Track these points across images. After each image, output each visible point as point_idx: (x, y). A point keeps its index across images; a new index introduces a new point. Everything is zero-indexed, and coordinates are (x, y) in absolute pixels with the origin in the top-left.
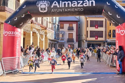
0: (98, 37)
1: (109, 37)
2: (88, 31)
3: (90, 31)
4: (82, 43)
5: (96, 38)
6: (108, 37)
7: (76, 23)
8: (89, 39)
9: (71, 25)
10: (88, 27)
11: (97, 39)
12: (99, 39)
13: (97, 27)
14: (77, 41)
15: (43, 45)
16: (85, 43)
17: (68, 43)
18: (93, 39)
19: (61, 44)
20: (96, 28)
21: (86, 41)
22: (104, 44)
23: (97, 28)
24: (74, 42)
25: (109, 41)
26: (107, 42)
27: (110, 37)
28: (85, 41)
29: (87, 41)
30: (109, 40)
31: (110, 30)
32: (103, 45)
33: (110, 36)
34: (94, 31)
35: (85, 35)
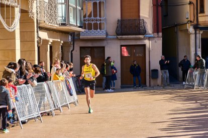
4: (181, 37)
14: (156, 30)
15: (14, 51)
16: (192, 37)
17: (121, 39)
19: (89, 44)
21: (196, 27)
28: (191, 30)
29: (201, 29)
35: (190, 3)
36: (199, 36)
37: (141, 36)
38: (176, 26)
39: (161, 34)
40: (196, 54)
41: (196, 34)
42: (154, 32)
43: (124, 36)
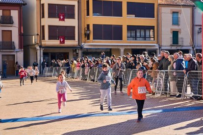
0: (64, 39)
1: (86, 38)
2: (43, 26)
3: (49, 26)
4: (31, 52)
5: (62, 40)
6: (83, 38)
7: (18, 8)
8: (48, 42)
9: (7, 13)
10: (43, 17)
11: (63, 42)
12: (68, 43)
13: (62, 17)
14: (20, 47)
16: (39, 52)
17: (2, 52)
18: (56, 43)
20: (60, 20)
21: (41, 47)
22: (75, 53)
23: (63, 20)
24: (14, 49)
25: (85, 47)
26: (81, 48)
27: (88, 38)
28: (38, 48)
29: (43, 47)
30: (86, 45)
31: (88, 26)
32: (74, 55)
33: (88, 36)
34: (57, 27)
35: (37, 35)
36: (42, 51)
37: (13, 50)
38: (28, 46)
39: (23, 49)
40: (40, 60)
41: (40, 50)
42: (19, 48)
43: (4, 50)
